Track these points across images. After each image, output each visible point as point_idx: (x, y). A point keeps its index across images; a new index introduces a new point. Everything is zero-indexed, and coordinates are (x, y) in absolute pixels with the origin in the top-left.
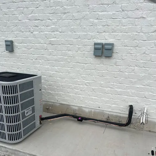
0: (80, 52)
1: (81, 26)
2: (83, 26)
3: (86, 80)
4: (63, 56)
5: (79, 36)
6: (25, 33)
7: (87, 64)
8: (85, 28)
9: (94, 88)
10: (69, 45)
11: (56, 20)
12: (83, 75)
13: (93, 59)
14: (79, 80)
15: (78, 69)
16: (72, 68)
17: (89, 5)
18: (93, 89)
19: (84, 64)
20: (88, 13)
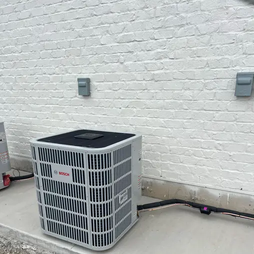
0: (208, 91)
1: (211, 45)
2: (216, 45)
3: (218, 140)
4: (176, 99)
5: (207, 64)
6: (110, 64)
7: (220, 112)
8: (218, 48)
9: (231, 154)
10: (187, 81)
11: (165, 39)
12: (211, 132)
13: (232, 102)
14: (203, 140)
15: (202, 121)
16: (190, 119)
17: (227, 8)
18: (230, 156)
19: (214, 112)
20: (226, 21)
